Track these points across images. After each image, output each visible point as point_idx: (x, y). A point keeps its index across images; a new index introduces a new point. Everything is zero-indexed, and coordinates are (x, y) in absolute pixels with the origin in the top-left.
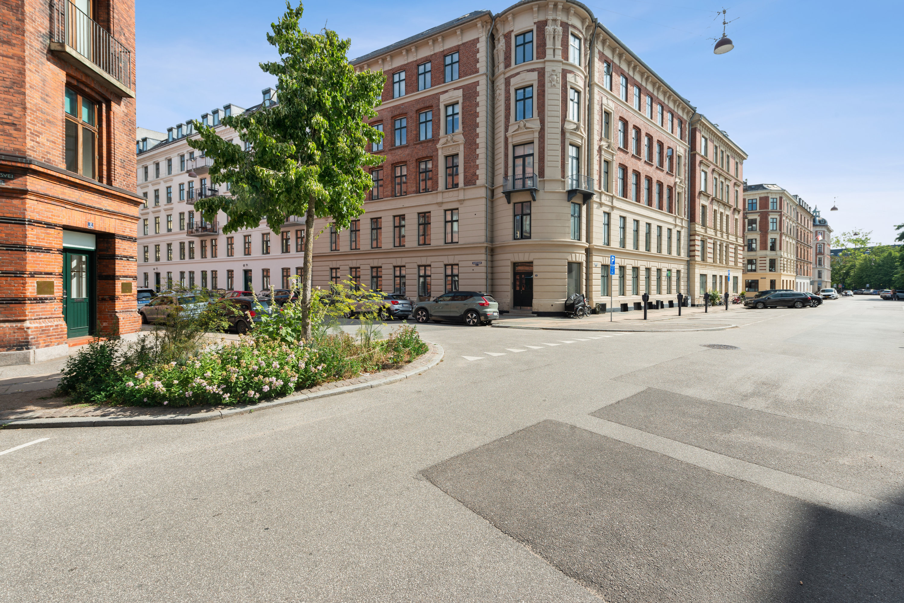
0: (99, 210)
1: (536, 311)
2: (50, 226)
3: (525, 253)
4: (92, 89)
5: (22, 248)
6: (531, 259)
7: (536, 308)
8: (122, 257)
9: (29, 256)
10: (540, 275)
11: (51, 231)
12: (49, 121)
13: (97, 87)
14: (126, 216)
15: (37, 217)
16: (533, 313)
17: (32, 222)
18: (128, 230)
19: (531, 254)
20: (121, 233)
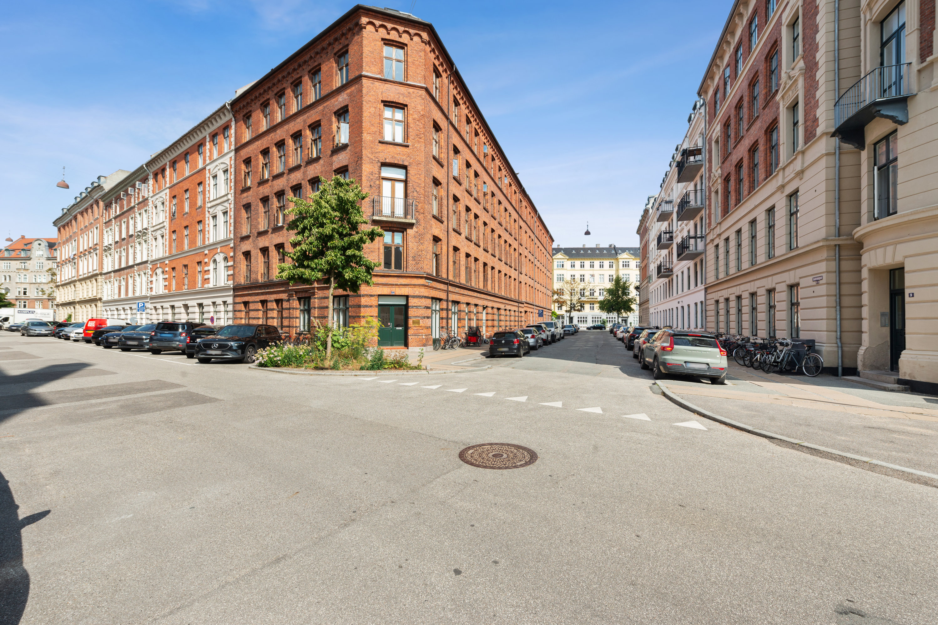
0: (396, 285)
1: (907, 378)
2: (371, 296)
3: (886, 246)
4: (397, 228)
5: (359, 306)
6: (898, 259)
7: (908, 372)
8: (413, 307)
9: (362, 309)
10: (920, 294)
11: (373, 298)
12: (372, 251)
13: (397, 226)
14: (415, 285)
15: (366, 293)
16: (900, 382)
17: (364, 296)
18: (417, 292)
19: (898, 246)
20: (412, 294)
